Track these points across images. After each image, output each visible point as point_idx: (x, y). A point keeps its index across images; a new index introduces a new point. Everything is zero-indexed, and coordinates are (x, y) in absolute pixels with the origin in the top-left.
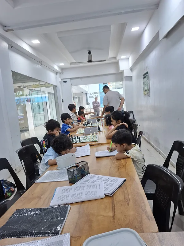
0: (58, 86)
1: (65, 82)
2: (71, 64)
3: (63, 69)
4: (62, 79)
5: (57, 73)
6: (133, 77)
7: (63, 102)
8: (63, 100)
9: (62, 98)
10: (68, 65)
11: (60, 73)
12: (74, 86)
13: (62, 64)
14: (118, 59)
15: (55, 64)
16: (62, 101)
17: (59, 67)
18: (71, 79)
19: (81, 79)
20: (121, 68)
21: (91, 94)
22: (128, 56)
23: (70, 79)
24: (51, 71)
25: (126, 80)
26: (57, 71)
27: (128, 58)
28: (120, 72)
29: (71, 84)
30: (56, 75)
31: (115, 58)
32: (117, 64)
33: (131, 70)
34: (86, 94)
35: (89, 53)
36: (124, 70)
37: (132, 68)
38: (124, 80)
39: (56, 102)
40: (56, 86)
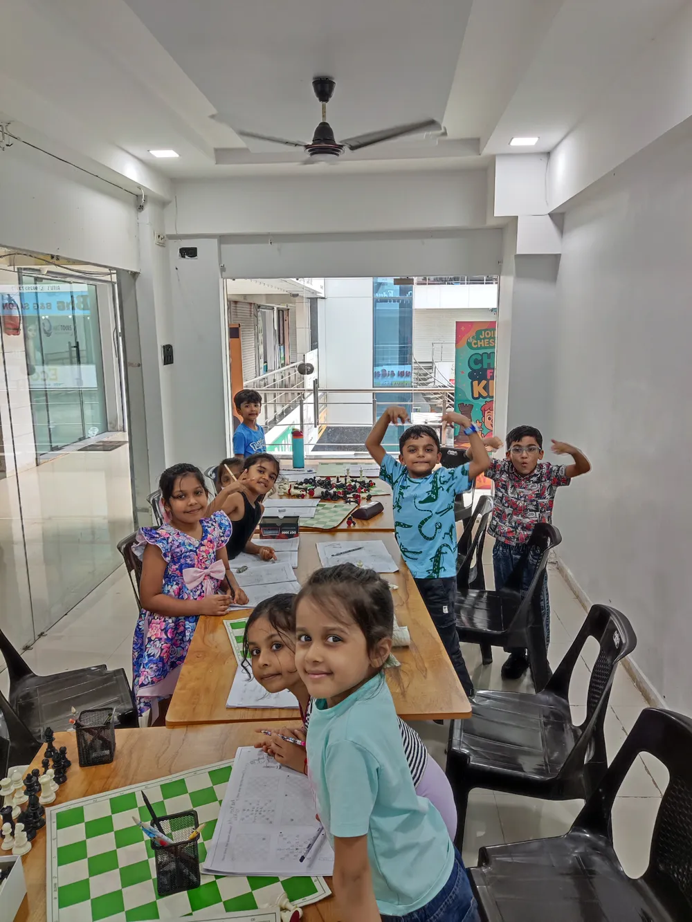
0: (144, 276)
1: (190, 252)
2: (222, 154)
3: (173, 180)
4: (170, 237)
5: (138, 201)
6: (563, 261)
7: (169, 361)
8: (168, 349)
9: (161, 342)
10: (205, 163)
11: (163, 204)
13: (165, 155)
14: (487, 150)
16: (161, 357)
17: (151, 167)
18: (223, 239)
19: (277, 245)
20: (501, 209)
22: (551, 139)
23: (215, 241)
24: (100, 190)
25: (520, 274)
26: (136, 191)
27: (550, 154)
28: (490, 223)
29: (223, 269)
30: (133, 211)
31: (475, 143)
33: (559, 218)
34: (312, 301)
35: (324, 88)
36: (516, 218)
37: (563, 214)
38: (509, 274)
39: (129, 360)
40: (135, 275)
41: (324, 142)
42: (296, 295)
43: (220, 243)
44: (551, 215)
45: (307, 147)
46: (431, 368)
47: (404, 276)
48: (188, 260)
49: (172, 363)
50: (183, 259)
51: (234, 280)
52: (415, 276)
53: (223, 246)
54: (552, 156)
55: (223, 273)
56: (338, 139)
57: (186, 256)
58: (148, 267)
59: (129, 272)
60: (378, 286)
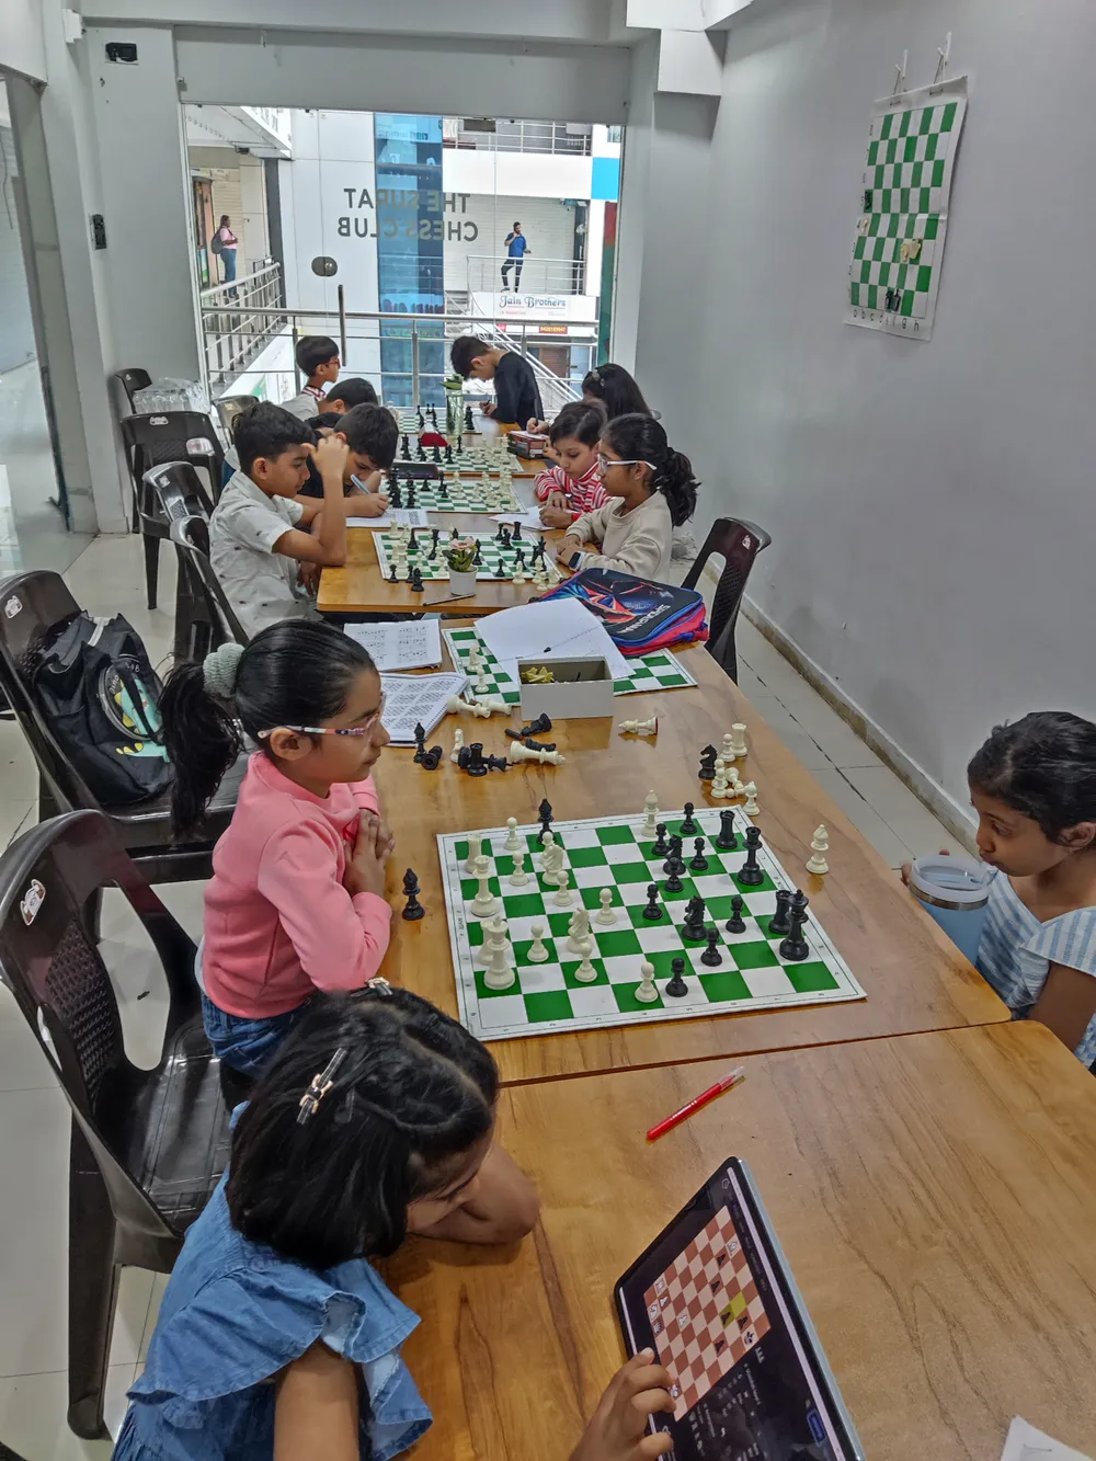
0: (54, 88)
1: (123, 52)
4: (88, 22)
6: (723, 109)
7: (101, 242)
8: (98, 223)
9: (89, 211)
12: (207, 109)
16: (89, 235)
19: (271, 48)
20: (635, 14)
21: (357, 197)
23: (168, 34)
25: (663, 125)
28: (616, 36)
29: (181, 86)
33: (719, 37)
34: (271, 164)
36: (658, 32)
37: (726, 33)
38: (643, 122)
39: (37, 239)
40: (39, 86)
42: (245, 151)
43: (176, 38)
44: (708, 32)
46: (465, 301)
47: (481, 114)
48: (121, 66)
49: (105, 247)
50: (113, 64)
51: (200, 106)
52: (497, 117)
53: (182, 45)
55: (183, 93)
57: (118, 59)
58: (58, 73)
59: (28, 79)
60: (381, 144)
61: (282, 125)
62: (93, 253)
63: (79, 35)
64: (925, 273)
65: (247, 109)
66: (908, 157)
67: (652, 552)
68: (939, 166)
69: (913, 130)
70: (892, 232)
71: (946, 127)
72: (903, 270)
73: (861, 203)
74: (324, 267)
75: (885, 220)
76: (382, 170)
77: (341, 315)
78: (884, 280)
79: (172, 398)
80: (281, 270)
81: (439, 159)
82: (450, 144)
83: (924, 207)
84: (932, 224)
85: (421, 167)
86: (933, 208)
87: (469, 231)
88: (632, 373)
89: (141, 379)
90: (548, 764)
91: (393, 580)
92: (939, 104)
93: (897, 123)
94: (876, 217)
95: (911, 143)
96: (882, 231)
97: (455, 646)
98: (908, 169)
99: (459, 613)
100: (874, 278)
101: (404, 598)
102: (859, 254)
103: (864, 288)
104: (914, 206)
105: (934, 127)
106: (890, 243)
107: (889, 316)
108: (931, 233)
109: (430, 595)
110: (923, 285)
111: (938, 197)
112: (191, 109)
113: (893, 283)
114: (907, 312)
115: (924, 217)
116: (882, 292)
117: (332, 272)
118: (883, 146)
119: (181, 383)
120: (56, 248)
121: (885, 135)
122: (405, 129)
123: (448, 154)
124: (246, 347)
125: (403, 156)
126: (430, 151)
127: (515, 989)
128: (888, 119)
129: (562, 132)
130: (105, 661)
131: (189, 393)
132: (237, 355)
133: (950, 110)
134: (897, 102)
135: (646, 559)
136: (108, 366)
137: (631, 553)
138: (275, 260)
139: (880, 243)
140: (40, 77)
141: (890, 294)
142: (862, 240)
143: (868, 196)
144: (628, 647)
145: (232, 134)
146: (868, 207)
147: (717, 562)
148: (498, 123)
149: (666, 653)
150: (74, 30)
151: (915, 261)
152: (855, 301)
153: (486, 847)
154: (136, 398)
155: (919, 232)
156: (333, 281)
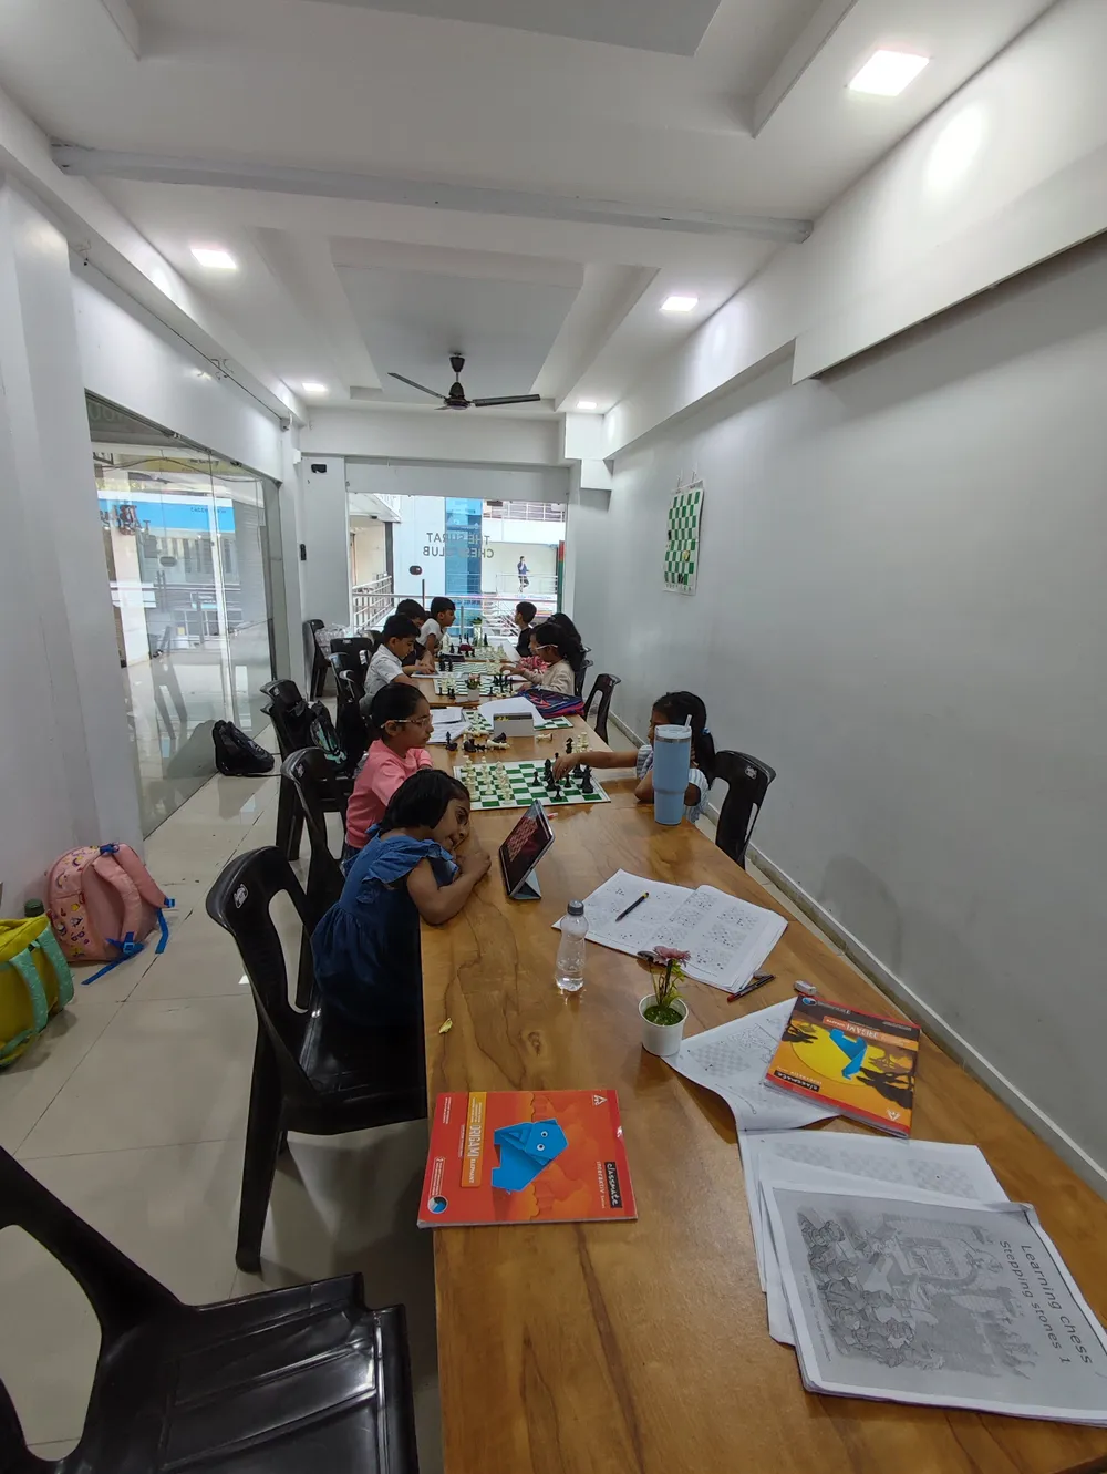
0: (285, 485)
1: (321, 469)
2: (356, 391)
3: (310, 408)
4: (303, 454)
5: (283, 423)
6: (612, 495)
7: (303, 557)
8: (303, 548)
9: (299, 542)
10: (342, 397)
11: (299, 426)
12: (359, 495)
13: (314, 388)
14: (562, 408)
15: (281, 380)
16: (297, 554)
17: (300, 398)
18: (348, 458)
19: (393, 467)
20: (570, 452)
21: (433, 537)
22: (605, 405)
23: (342, 460)
24: (262, 413)
25: (583, 503)
26: (285, 415)
27: (603, 415)
28: (561, 462)
29: (347, 484)
30: (279, 431)
31: (552, 402)
32: (553, 429)
33: (611, 464)
34: (389, 525)
35: (458, 364)
36: (581, 461)
37: (613, 461)
38: (574, 502)
39: (272, 555)
40: (278, 484)
41: (456, 398)
42: (375, 518)
43: (346, 462)
44: (604, 460)
45: (446, 399)
47: (495, 498)
48: (318, 475)
49: (305, 560)
50: (314, 474)
51: (355, 493)
52: (503, 499)
53: (348, 465)
54: (607, 416)
55: (348, 487)
56: (468, 397)
57: (317, 472)
58: (288, 478)
59: (273, 480)
60: (449, 515)
61: (396, 504)
62: (300, 563)
63: (299, 460)
64: (692, 565)
65: (378, 495)
66: (683, 515)
67: (566, 681)
68: (694, 518)
69: (685, 504)
70: (679, 549)
71: (696, 502)
72: (683, 564)
73: (667, 536)
74: (415, 570)
75: (677, 543)
76: (449, 528)
77: (423, 597)
78: (677, 570)
79: (335, 633)
80: (392, 580)
81: (480, 523)
82: (487, 515)
83: (690, 537)
84: (693, 544)
85: (471, 527)
86: (693, 537)
87: (490, 553)
88: (571, 618)
89: (319, 624)
90: (503, 749)
91: (441, 694)
92: (694, 492)
93: (679, 500)
94: (673, 542)
95: (684, 508)
96: (676, 548)
97: (467, 717)
98: (683, 520)
99: (470, 706)
100: (673, 570)
101: (445, 700)
102: (667, 559)
103: (670, 574)
104: (686, 536)
105: (692, 502)
106: (679, 553)
107: (679, 585)
108: (693, 548)
109: (458, 700)
110: (691, 571)
111: (695, 531)
112: (351, 495)
113: (680, 571)
114: (686, 583)
115: (690, 541)
116: (676, 575)
117: (420, 572)
118: (674, 510)
119: (340, 626)
120: (281, 559)
121: (675, 506)
122: (461, 507)
123: (484, 521)
124: (371, 618)
125: (462, 521)
126: (474, 519)
127: (479, 800)
128: (676, 499)
129: (549, 510)
130: (314, 716)
131: (344, 631)
132: (366, 621)
133: (698, 494)
134: (678, 492)
135: (564, 684)
136: (304, 617)
137: (557, 682)
138: (389, 574)
139: (675, 553)
140: (278, 478)
141: (680, 576)
142: (668, 553)
143: (670, 533)
144: (545, 714)
145: (371, 509)
146: (670, 538)
147: (599, 694)
148: (504, 502)
149: (563, 718)
150: (297, 458)
151: (688, 560)
152: (667, 580)
153: (474, 770)
154: (317, 633)
155: (689, 548)
156: (420, 577)
